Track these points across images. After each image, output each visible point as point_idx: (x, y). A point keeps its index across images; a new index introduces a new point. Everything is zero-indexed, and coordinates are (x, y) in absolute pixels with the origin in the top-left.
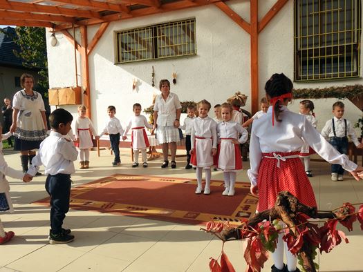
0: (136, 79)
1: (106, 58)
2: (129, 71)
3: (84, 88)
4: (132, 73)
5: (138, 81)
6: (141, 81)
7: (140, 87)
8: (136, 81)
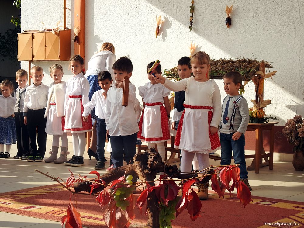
0: (163, 16)
3: (76, 31)
5: (167, 20)
6: (171, 19)
8: (163, 20)
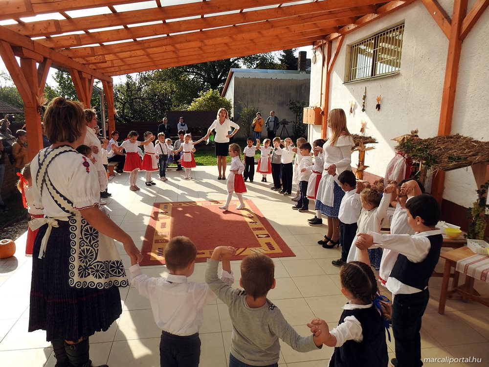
1: (340, 77)
2: (351, 92)
3: (322, 108)
4: (353, 95)
5: (356, 104)
6: (357, 104)
7: (356, 110)
8: (354, 103)
